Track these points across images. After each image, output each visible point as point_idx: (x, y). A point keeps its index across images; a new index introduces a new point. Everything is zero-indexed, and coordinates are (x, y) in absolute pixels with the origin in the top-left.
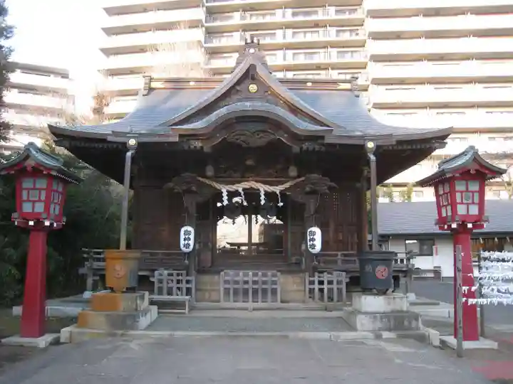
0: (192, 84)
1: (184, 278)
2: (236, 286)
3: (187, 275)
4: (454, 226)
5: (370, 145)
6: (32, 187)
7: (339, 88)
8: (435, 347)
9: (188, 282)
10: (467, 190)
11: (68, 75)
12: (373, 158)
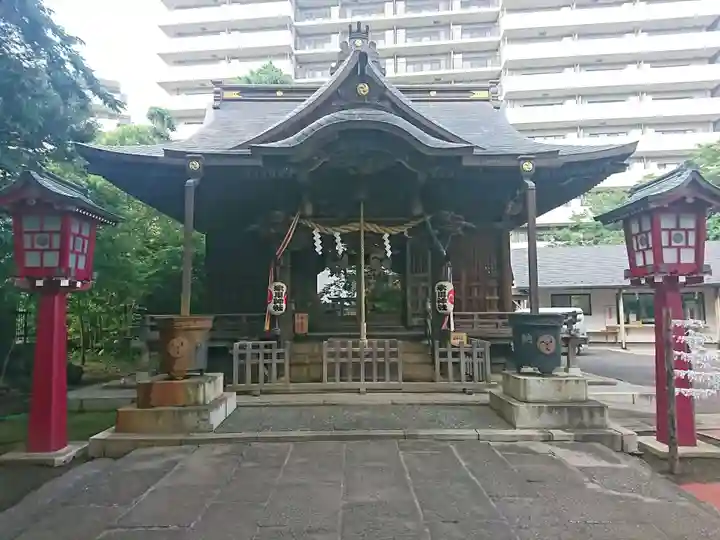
0: (279, 94)
1: (275, 351)
2: (344, 360)
3: (279, 347)
4: (658, 279)
5: (528, 166)
6: (38, 230)
7: (472, 97)
8: (632, 454)
9: (279, 356)
10: (678, 228)
11: (118, 88)
12: (531, 184)
